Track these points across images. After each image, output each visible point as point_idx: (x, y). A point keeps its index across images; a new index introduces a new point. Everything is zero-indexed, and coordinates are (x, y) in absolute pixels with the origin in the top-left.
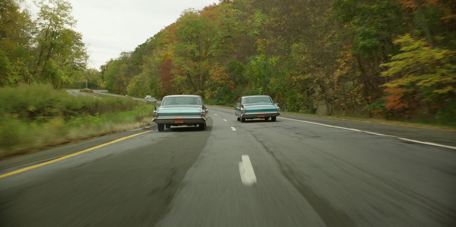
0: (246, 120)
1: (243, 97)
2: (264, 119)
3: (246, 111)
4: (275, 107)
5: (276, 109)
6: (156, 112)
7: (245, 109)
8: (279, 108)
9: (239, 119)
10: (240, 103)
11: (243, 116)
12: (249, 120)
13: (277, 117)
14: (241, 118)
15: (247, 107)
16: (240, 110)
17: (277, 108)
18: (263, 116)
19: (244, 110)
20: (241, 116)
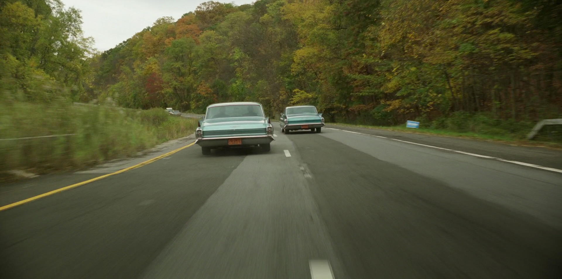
0: (290, 131)
1: (287, 108)
2: (310, 130)
3: (289, 122)
4: (320, 117)
5: (320, 120)
6: (201, 129)
7: (288, 119)
8: (323, 118)
9: (283, 131)
10: (284, 114)
11: (285, 127)
12: (294, 131)
13: (322, 128)
14: (285, 130)
15: (290, 118)
16: (283, 121)
17: (322, 118)
18: (307, 127)
19: (287, 121)
20: (284, 127)
